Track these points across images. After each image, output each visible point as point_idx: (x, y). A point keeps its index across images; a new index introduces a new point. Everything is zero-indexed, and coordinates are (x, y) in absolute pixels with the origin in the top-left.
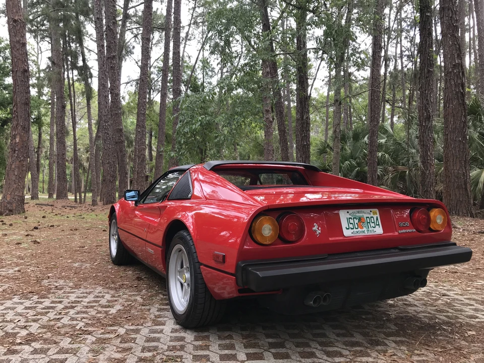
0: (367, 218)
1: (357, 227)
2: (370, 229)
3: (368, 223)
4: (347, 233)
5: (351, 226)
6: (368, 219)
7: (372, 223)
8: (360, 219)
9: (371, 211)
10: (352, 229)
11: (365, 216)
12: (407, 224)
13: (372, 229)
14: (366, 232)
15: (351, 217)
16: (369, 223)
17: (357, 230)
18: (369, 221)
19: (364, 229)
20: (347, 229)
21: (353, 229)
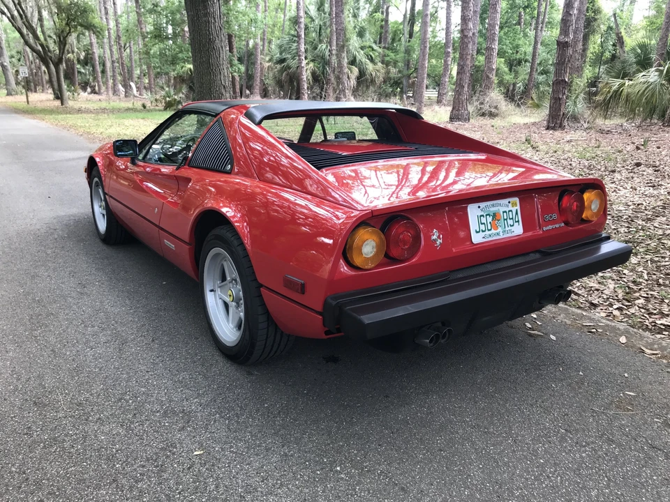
0: (504, 212)
1: (489, 228)
2: (507, 229)
3: (504, 220)
4: (477, 238)
5: (483, 227)
6: (505, 214)
7: (510, 219)
8: (495, 216)
9: (509, 202)
10: (483, 231)
11: (502, 209)
12: (555, 216)
13: (510, 228)
14: (501, 234)
15: (482, 213)
16: (506, 219)
17: (490, 232)
18: (505, 218)
19: (500, 230)
20: (477, 232)
21: (485, 231)
